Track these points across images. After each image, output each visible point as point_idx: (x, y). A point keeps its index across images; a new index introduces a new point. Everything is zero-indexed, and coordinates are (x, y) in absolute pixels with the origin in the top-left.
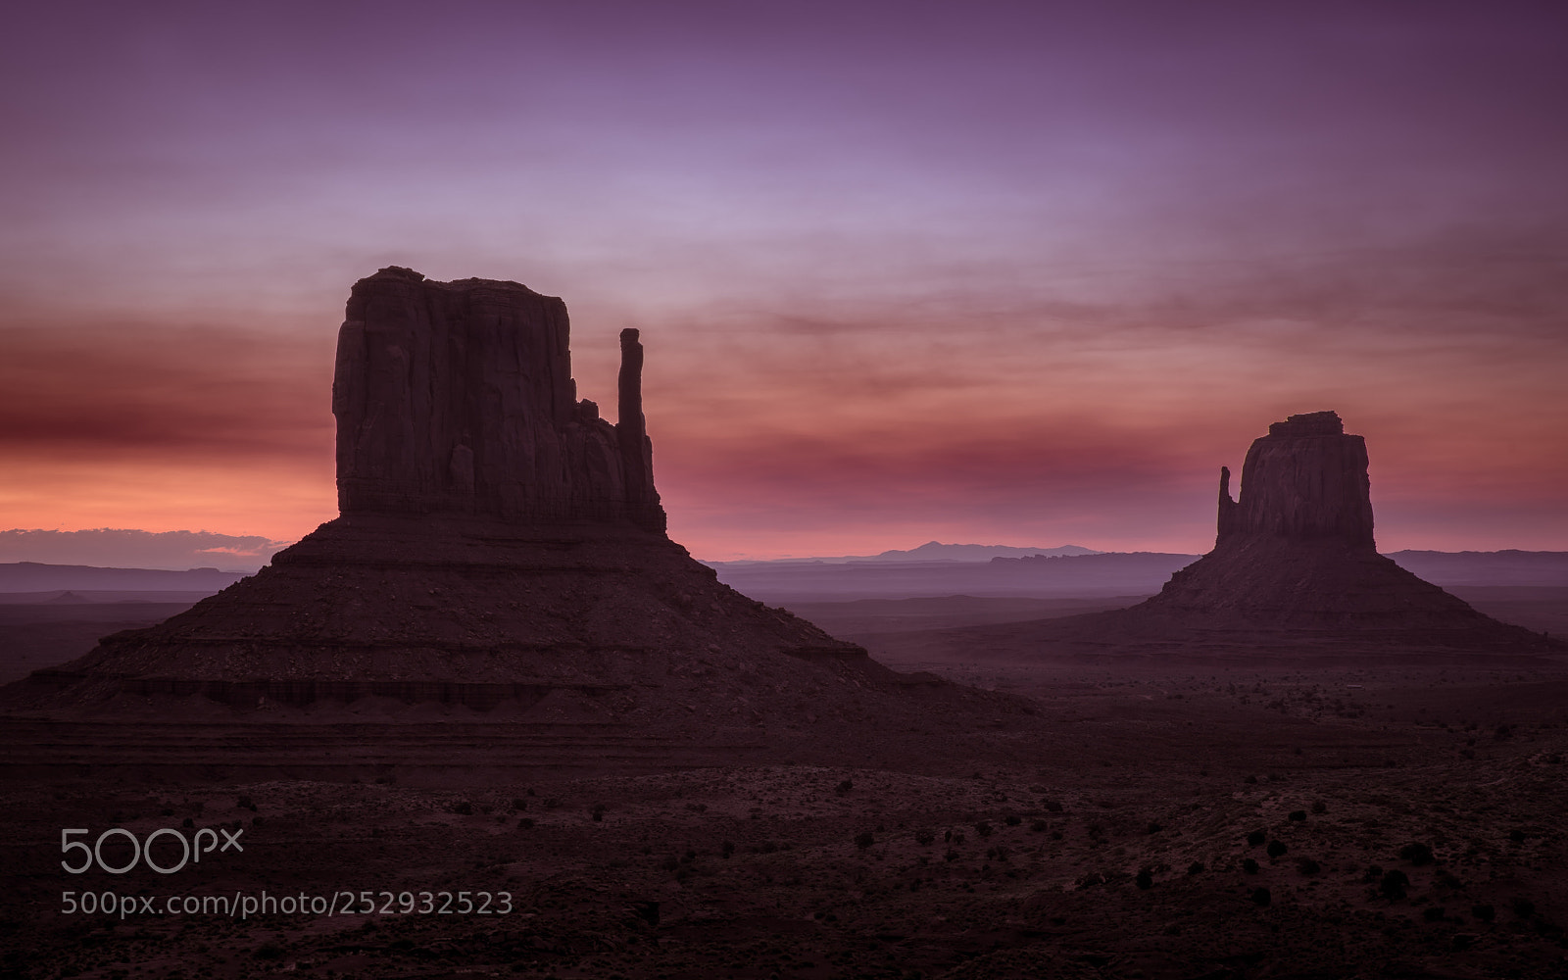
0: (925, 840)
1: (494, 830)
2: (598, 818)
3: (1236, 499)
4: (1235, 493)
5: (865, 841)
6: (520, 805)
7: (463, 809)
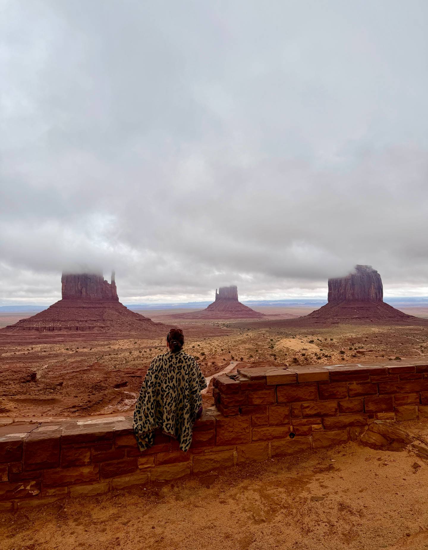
0: (140, 352)
1: (71, 352)
2: (91, 350)
3: (218, 294)
4: (218, 293)
5: (130, 353)
6: (78, 348)
7: (67, 349)
